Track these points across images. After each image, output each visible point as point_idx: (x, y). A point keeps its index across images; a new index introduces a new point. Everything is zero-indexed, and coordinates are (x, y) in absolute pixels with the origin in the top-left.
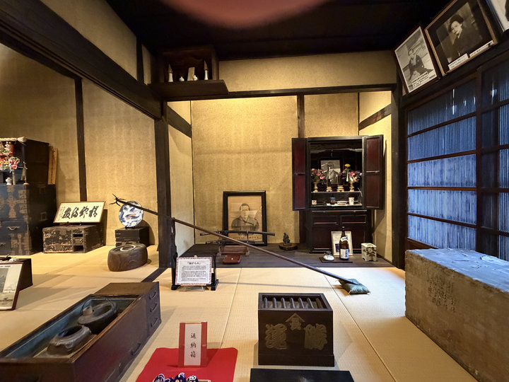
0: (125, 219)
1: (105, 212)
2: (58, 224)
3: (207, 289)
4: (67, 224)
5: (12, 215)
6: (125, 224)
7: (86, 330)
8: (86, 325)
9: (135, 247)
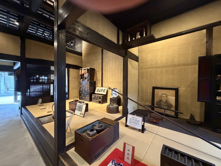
0: (113, 94)
1: (107, 91)
2: (96, 94)
3: (140, 131)
4: (98, 94)
5: (86, 90)
6: (113, 96)
7: (95, 131)
8: (96, 130)
9: (115, 105)
